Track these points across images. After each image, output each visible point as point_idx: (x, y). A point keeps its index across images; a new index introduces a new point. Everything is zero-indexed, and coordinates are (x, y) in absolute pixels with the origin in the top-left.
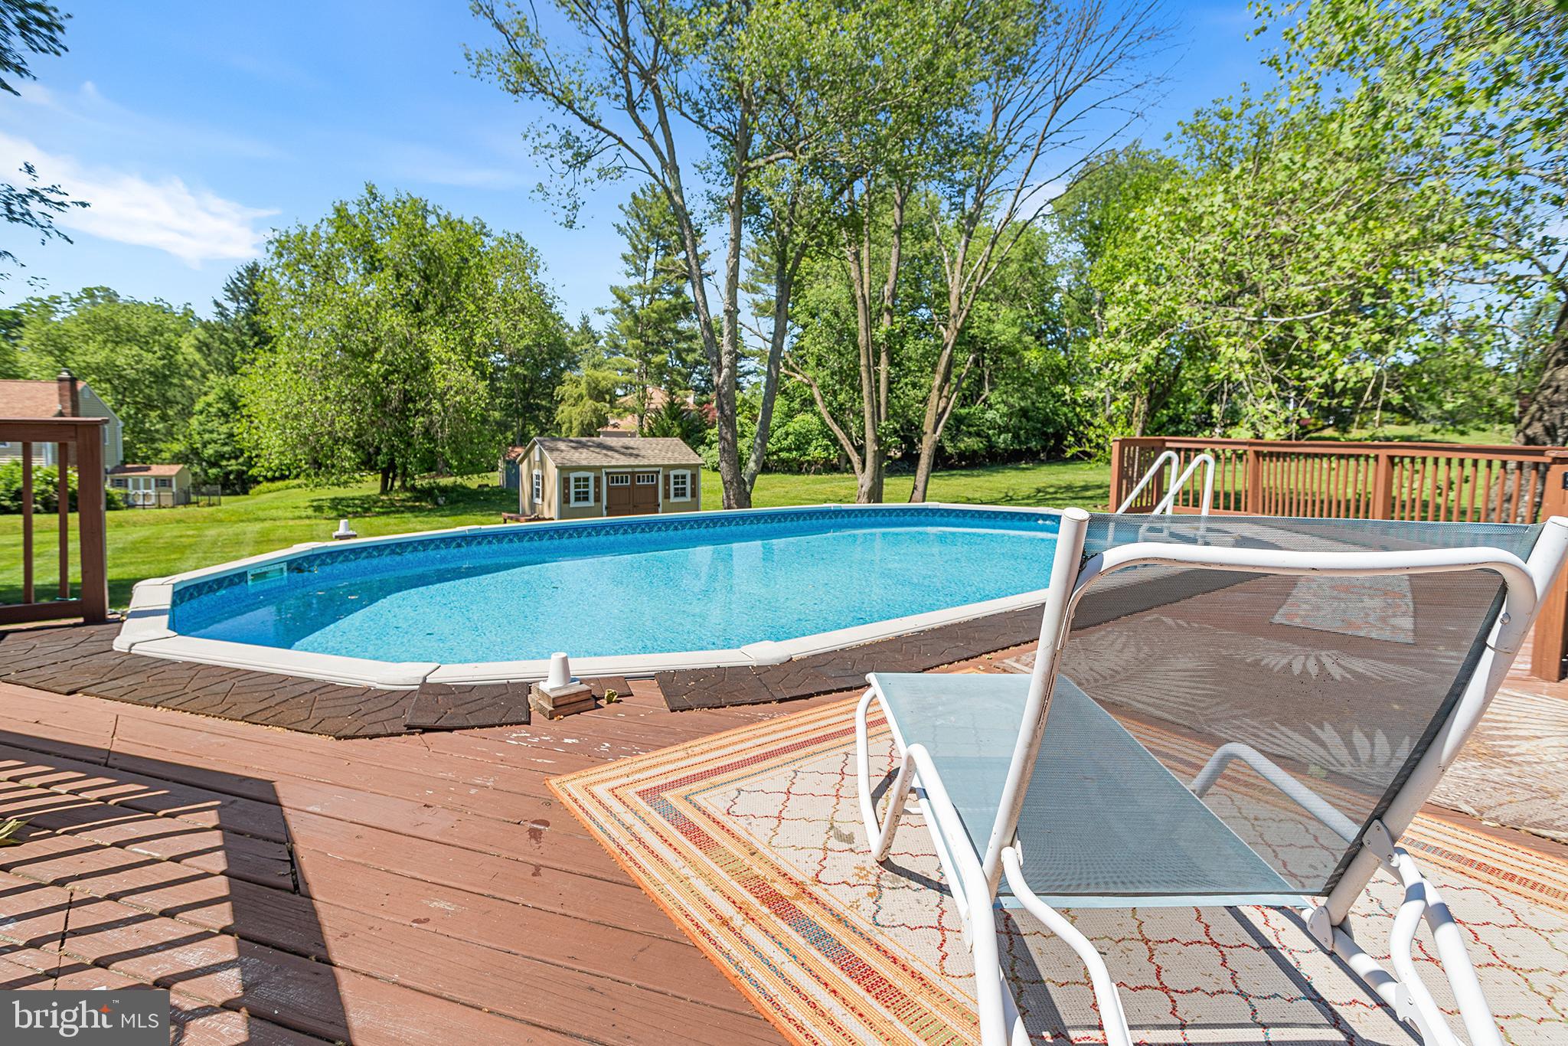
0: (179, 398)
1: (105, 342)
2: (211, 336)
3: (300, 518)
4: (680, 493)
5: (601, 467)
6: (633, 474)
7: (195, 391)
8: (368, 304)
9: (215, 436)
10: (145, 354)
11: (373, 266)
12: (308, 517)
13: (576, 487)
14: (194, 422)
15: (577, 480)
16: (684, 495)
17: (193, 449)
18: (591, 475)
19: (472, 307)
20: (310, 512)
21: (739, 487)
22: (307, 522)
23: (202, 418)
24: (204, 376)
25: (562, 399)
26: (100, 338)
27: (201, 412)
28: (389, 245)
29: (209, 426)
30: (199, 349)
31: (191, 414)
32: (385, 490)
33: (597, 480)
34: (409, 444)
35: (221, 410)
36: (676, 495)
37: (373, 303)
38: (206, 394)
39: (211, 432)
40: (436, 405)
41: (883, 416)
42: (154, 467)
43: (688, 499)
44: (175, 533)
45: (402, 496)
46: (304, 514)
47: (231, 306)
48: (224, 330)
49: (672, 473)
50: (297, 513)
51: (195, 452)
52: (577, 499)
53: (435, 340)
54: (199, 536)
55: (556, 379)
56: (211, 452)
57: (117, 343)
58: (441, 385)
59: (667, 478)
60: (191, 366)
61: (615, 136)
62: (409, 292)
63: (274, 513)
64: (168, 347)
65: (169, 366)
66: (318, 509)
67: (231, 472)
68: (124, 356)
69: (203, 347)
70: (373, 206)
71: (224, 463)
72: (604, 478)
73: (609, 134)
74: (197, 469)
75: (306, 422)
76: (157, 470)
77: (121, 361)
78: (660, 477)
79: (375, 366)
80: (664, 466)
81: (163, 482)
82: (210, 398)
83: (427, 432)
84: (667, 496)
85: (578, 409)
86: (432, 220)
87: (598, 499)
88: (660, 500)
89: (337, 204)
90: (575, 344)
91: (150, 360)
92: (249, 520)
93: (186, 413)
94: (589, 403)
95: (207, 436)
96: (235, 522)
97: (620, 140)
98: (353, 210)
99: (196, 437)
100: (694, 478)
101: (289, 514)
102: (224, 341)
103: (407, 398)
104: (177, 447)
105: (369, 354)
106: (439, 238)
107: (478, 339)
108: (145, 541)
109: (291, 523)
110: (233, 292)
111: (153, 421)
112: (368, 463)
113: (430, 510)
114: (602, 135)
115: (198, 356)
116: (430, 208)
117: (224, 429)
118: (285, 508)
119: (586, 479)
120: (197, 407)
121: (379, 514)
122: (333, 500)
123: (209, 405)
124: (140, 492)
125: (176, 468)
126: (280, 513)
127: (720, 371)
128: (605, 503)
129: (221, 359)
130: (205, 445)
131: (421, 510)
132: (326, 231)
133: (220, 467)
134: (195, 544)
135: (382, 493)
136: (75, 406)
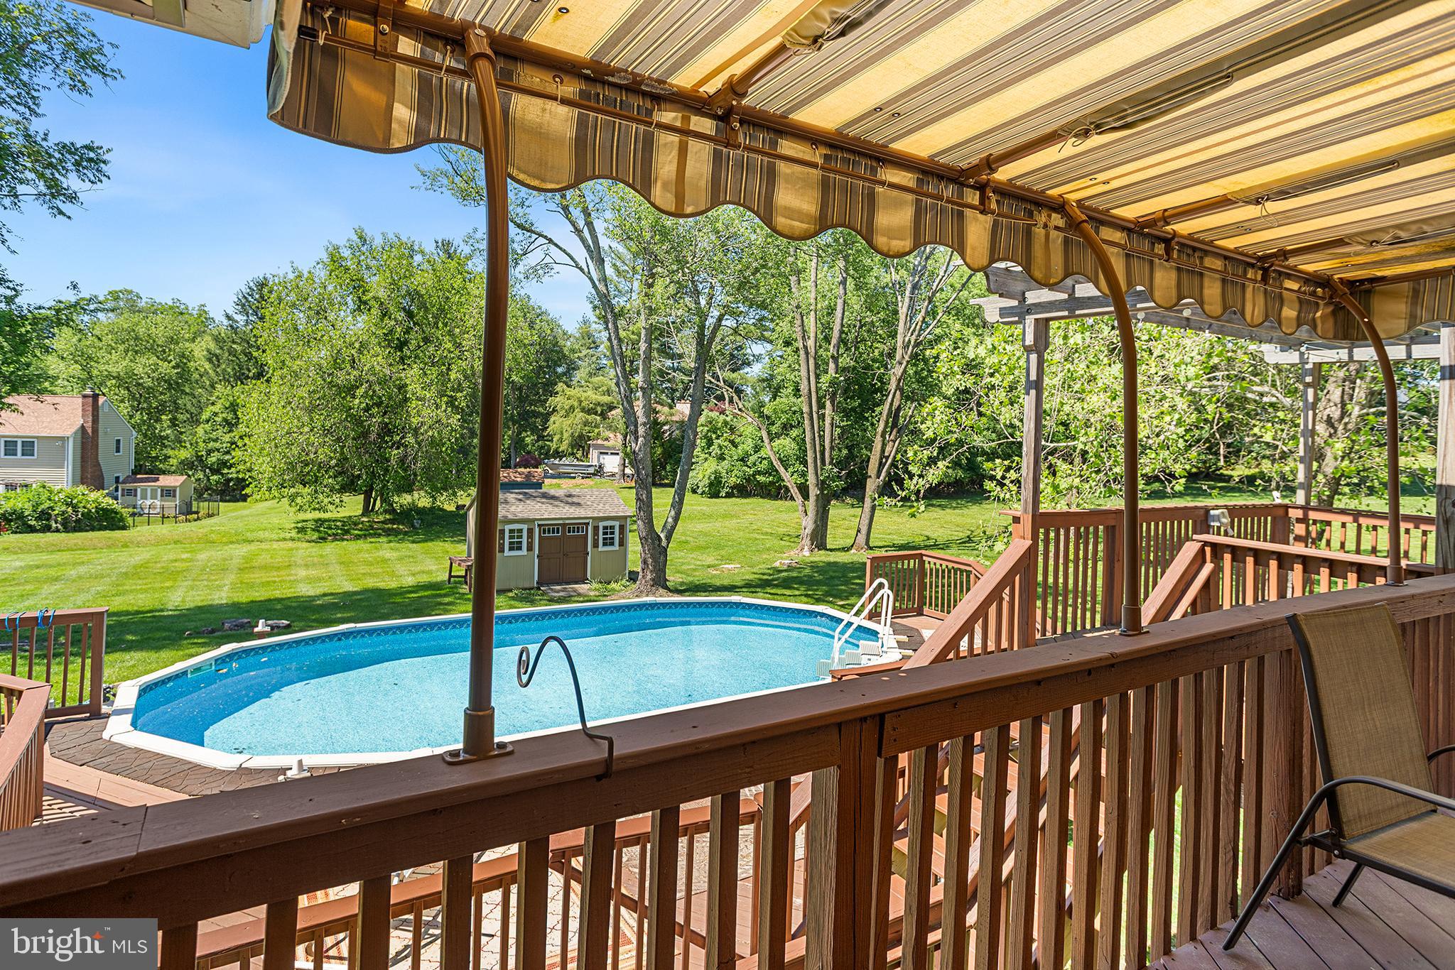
0: (189, 406)
1: (126, 351)
2: (221, 348)
3: (285, 539)
4: (609, 542)
5: (534, 520)
6: (564, 525)
7: (203, 400)
8: (351, 344)
9: (217, 445)
10: (161, 363)
11: (362, 305)
12: (292, 539)
13: (511, 537)
14: (200, 430)
15: (511, 531)
16: (612, 544)
17: (198, 457)
18: (525, 527)
19: (449, 345)
20: (294, 534)
21: (653, 543)
22: (290, 544)
23: (208, 427)
24: (213, 386)
25: (554, 410)
26: (121, 348)
27: (208, 421)
28: (377, 286)
29: (214, 435)
30: (210, 360)
31: (198, 422)
32: (367, 510)
33: (530, 531)
34: (386, 471)
35: (225, 420)
36: (605, 544)
37: (357, 345)
38: (213, 404)
39: (216, 440)
40: (410, 439)
41: (827, 461)
42: (161, 477)
43: (616, 547)
44: (171, 557)
45: (381, 518)
46: (288, 536)
47: (241, 319)
48: (234, 342)
49: (601, 525)
50: (282, 535)
51: (199, 458)
52: (511, 549)
53: (412, 376)
54: (191, 560)
55: (549, 389)
56: (214, 459)
57: (136, 352)
58: (415, 421)
59: (596, 529)
60: (201, 376)
61: (545, 237)
62: (391, 332)
63: (261, 535)
64: (183, 356)
65: (180, 375)
66: (302, 530)
67: (231, 479)
68: (143, 366)
69: (213, 358)
70: (364, 249)
71: (226, 471)
72: (537, 530)
73: (540, 235)
74: (200, 475)
75: (295, 450)
76: (166, 481)
77: (139, 370)
78: (590, 528)
79: (357, 401)
80: (594, 518)
81: (168, 493)
82: (216, 408)
83: (402, 461)
84: (596, 545)
85: (568, 421)
86: (418, 258)
87: (530, 548)
88: (589, 550)
89: (331, 249)
90: (573, 351)
91: (166, 368)
92: (238, 542)
93: (195, 420)
94: (580, 416)
95: (212, 445)
96: (226, 544)
97: (550, 241)
98: (346, 253)
99: (202, 445)
100: (622, 528)
101: (274, 536)
102: (232, 352)
103: (386, 430)
104: (184, 454)
105: (351, 389)
106: (422, 280)
107: (453, 376)
108: (145, 565)
109: (275, 545)
110: (243, 305)
111: (164, 427)
112: (349, 486)
113: (406, 533)
114: (534, 236)
115: (207, 366)
116: (416, 248)
117: (227, 438)
118: (272, 530)
119: (520, 531)
120: (204, 417)
121: (358, 537)
122: (316, 521)
123: (216, 414)
124: (148, 502)
125: (181, 479)
126: (267, 535)
127: (637, 439)
128: (537, 552)
129: (229, 370)
130: (209, 452)
131: (396, 533)
132: (322, 274)
133: (222, 474)
134: (187, 570)
135: (363, 515)
136: (95, 420)
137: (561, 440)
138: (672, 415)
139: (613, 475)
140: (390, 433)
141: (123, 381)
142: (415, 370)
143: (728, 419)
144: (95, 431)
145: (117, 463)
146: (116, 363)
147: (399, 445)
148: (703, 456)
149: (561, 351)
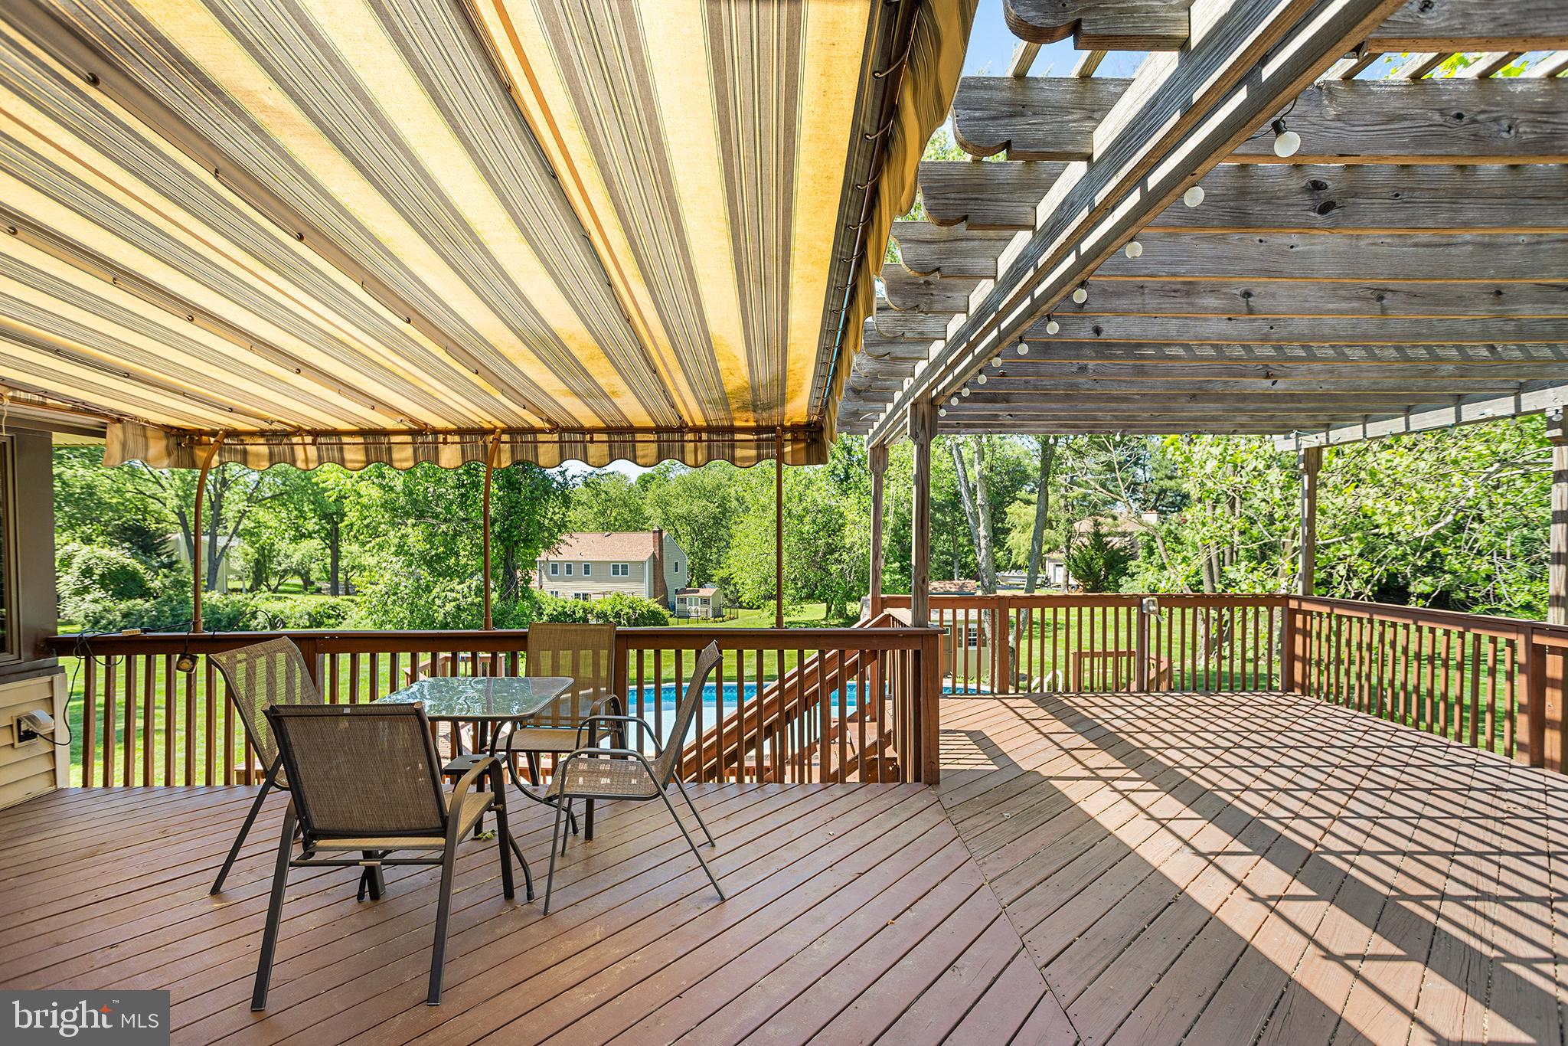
10: (709, 504)
25: (1013, 527)
40: (845, 556)
42: (701, 590)
65: (721, 513)
68: (697, 507)
76: (704, 592)
77: (696, 510)
81: (705, 601)
85: (1025, 537)
91: (712, 508)
103: (831, 549)
124: (693, 608)
125: (713, 592)
136: (661, 549)
137: (1018, 554)
138: (1117, 526)
139: (1059, 586)
140: (832, 552)
141: (687, 519)
142: (853, 498)
143: (1172, 528)
144: (661, 556)
145: (675, 580)
146: (680, 508)
147: (839, 561)
148: (1144, 565)
149: (1024, 472)
